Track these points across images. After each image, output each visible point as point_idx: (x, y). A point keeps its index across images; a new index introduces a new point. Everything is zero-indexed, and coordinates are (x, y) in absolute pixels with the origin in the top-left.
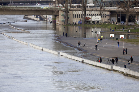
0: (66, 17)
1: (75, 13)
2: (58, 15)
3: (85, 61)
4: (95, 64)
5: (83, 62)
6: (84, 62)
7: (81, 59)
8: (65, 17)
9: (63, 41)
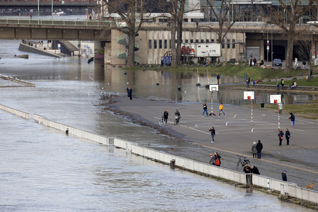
0: (131, 47)
1: (154, 36)
2: (110, 42)
3: (180, 162)
4: (206, 171)
5: (173, 165)
6: (176, 164)
7: (167, 158)
8: (127, 47)
9: (122, 109)
